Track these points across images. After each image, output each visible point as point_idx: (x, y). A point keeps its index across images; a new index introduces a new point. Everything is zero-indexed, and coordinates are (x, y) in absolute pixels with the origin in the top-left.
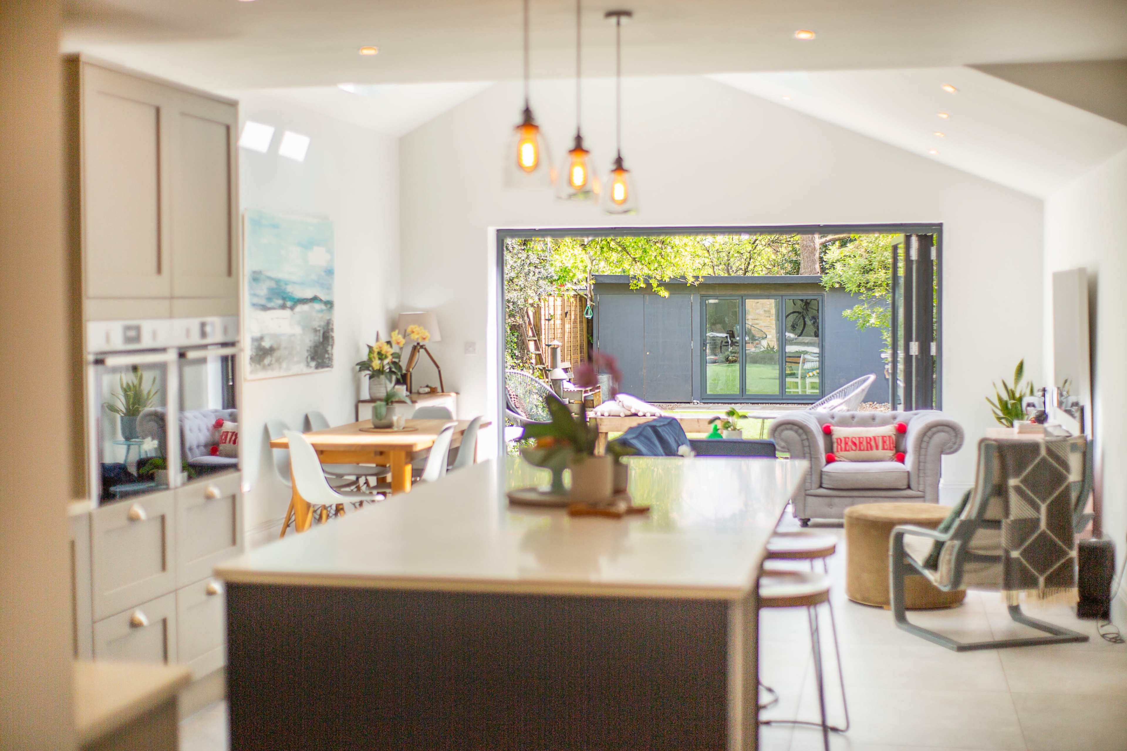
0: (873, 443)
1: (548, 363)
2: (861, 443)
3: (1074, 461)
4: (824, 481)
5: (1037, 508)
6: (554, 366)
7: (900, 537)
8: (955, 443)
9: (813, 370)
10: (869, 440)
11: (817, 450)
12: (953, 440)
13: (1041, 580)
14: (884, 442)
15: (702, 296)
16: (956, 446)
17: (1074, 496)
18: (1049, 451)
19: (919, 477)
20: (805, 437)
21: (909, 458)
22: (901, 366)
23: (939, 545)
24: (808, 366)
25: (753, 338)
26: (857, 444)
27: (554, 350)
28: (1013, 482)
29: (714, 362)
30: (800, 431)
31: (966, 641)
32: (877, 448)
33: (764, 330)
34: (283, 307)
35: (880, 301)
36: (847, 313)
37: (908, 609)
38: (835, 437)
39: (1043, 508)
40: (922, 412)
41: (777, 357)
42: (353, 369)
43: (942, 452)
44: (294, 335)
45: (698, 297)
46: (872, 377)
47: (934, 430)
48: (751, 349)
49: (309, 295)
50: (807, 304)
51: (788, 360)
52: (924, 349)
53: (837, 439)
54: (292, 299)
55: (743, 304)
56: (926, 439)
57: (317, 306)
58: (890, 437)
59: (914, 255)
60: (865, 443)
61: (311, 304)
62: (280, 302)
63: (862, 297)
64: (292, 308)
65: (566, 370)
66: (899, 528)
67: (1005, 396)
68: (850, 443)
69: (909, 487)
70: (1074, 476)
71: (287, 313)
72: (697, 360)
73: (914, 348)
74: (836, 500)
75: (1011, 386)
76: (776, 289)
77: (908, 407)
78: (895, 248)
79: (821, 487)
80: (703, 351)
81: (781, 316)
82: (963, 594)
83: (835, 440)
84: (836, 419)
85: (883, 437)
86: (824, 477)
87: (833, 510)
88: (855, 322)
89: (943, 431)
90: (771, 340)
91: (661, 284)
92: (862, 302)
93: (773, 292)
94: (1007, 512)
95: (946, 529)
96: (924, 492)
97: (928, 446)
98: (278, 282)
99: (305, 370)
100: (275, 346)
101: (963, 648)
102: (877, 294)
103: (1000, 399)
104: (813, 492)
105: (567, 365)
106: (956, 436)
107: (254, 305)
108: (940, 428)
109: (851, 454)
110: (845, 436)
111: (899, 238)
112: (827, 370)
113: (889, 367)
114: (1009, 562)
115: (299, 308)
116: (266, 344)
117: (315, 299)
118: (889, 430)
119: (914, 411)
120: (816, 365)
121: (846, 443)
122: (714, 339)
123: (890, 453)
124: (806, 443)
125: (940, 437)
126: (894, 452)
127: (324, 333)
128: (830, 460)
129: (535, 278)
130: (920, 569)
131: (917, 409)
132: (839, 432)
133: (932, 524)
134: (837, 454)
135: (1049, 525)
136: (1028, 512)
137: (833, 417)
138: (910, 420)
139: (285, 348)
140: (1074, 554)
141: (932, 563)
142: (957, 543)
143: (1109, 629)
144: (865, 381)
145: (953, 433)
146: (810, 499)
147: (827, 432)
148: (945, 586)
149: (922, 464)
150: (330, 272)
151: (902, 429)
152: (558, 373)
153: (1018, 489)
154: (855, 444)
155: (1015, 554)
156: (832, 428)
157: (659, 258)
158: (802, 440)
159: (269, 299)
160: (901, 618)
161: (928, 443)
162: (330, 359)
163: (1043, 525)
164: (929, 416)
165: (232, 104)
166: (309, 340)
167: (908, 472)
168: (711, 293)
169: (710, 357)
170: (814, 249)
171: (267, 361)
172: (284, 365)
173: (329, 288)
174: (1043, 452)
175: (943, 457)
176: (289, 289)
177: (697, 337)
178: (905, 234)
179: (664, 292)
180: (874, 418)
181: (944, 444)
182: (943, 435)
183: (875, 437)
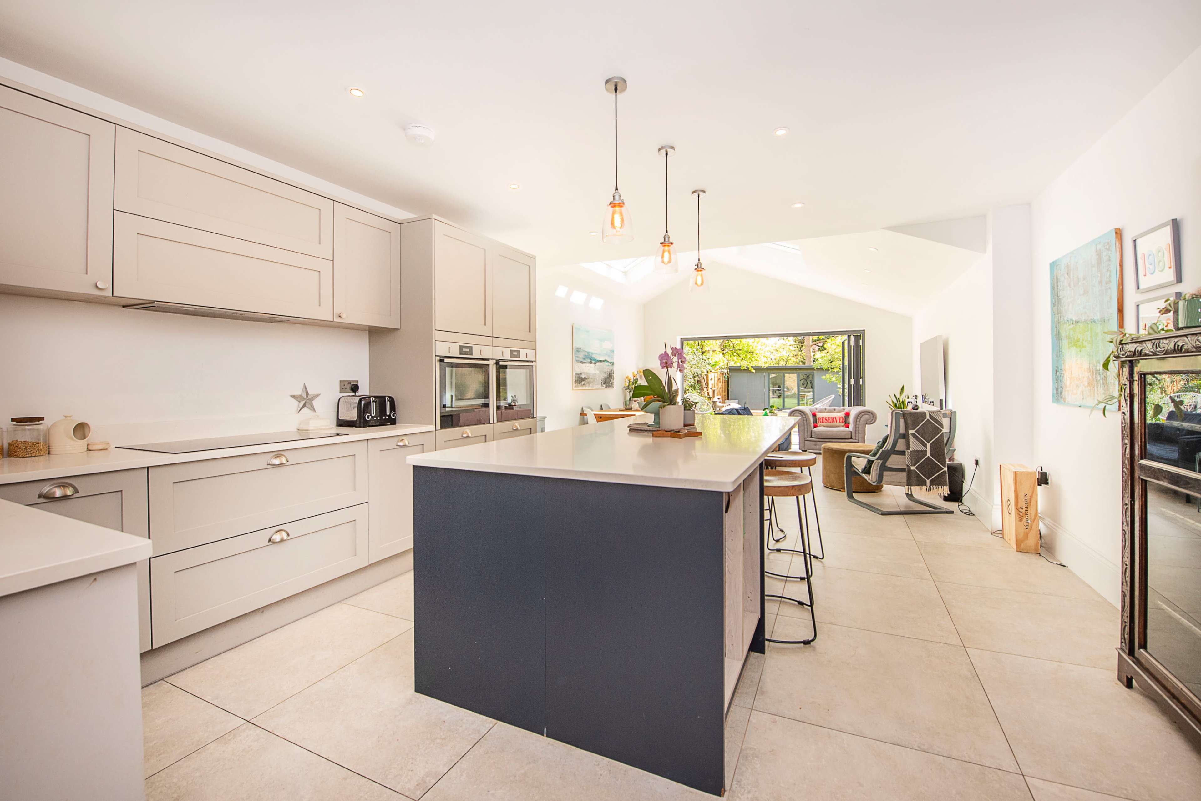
0: (835, 420)
1: (711, 395)
2: (829, 420)
3: (945, 422)
4: (813, 435)
5: (925, 446)
6: (714, 397)
7: (849, 458)
8: (873, 420)
9: (810, 399)
10: (833, 419)
11: (810, 422)
12: (872, 418)
13: (928, 482)
14: (839, 419)
15: (768, 373)
16: (873, 421)
17: (945, 440)
18: (930, 416)
19: (856, 434)
20: (804, 416)
21: (851, 426)
22: (846, 391)
23: (870, 462)
24: (808, 398)
25: (788, 389)
26: (827, 420)
27: (714, 391)
28: (911, 432)
29: (773, 398)
30: (802, 414)
31: (885, 510)
32: (836, 422)
33: (793, 387)
34: (591, 363)
35: (837, 373)
36: (824, 377)
37: (854, 492)
38: (817, 417)
39: (928, 445)
40: (856, 407)
41: (797, 395)
42: (623, 389)
43: (866, 424)
44: (595, 374)
45: (767, 373)
46: (833, 396)
47: (863, 414)
48: (787, 393)
49: (603, 359)
50: (808, 375)
51: (801, 397)
52: (857, 382)
54: (595, 360)
55: (784, 376)
56: (859, 418)
57: (606, 364)
58: (842, 417)
59: (852, 343)
60: (831, 420)
61: (603, 363)
62: (590, 361)
63: (830, 371)
64: (595, 364)
65: (719, 399)
66: (848, 454)
67: (895, 401)
68: (824, 420)
69: (851, 438)
70: (946, 430)
71: (593, 365)
72: (767, 396)
73: (852, 382)
74: (818, 443)
75: (898, 396)
77: (850, 405)
78: (843, 343)
79: (811, 437)
80: (769, 392)
81: (799, 381)
82: (882, 486)
83: (817, 418)
84: (818, 410)
85: (839, 417)
86: (813, 433)
87: (817, 447)
88: (826, 380)
89: (867, 414)
90: (795, 390)
91: (752, 367)
92: (829, 373)
93: (795, 371)
94: (908, 447)
95: (874, 455)
96: (858, 440)
97: (860, 421)
98: (588, 353)
99: (601, 388)
100: (587, 377)
101: (884, 514)
102: (836, 370)
103: (893, 402)
104: (807, 439)
105: (719, 397)
106: (873, 417)
107: (577, 361)
108: (865, 413)
109: (825, 424)
110: (822, 416)
111: (845, 337)
112: (815, 399)
113: (841, 390)
114: (909, 472)
115: (598, 364)
116: (583, 376)
117: (605, 361)
118: (842, 414)
119: (853, 407)
121: (822, 420)
122: (773, 390)
123: (843, 424)
124: (805, 419)
125: (865, 417)
126: (844, 423)
127: (609, 374)
128: (815, 427)
129: (705, 364)
130: (861, 474)
131: (854, 406)
132: (819, 415)
133: (867, 452)
134: (819, 424)
135: (931, 454)
136: (920, 447)
137: (817, 409)
138: (851, 411)
139: (592, 378)
140: (946, 469)
141: (867, 471)
142: (880, 462)
143: (962, 508)
144: (831, 397)
145: (872, 416)
146: (806, 442)
147: (814, 415)
148: (874, 482)
149: (857, 428)
150: (613, 351)
151: (847, 415)
152: (715, 399)
153: (913, 435)
154: (826, 420)
155: (913, 468)
156: (816, 413)
157: (751, 358)
158: (803, 418)
159: (584, 359)
160: (850, 497)
161: (860, 419)
162: (613, 384)
163: (928, 454)
164: (860, 409)
165: (534, 258)
166: (603, 376)
167: (851, 432)
168: (772, 372)
169: (771, 396)
170: (811, 357)
171: (583, 383)
172: (591, 385)
173: (612, 357)
174: (928, 417)
175: (867, 425)
176: (594, 356)
177: (767, 388)
178: (848, 336)
179: (754, 371)
180: (835, 410)
181: (867, 420)
182: (867, 416)
183: (835, 417)
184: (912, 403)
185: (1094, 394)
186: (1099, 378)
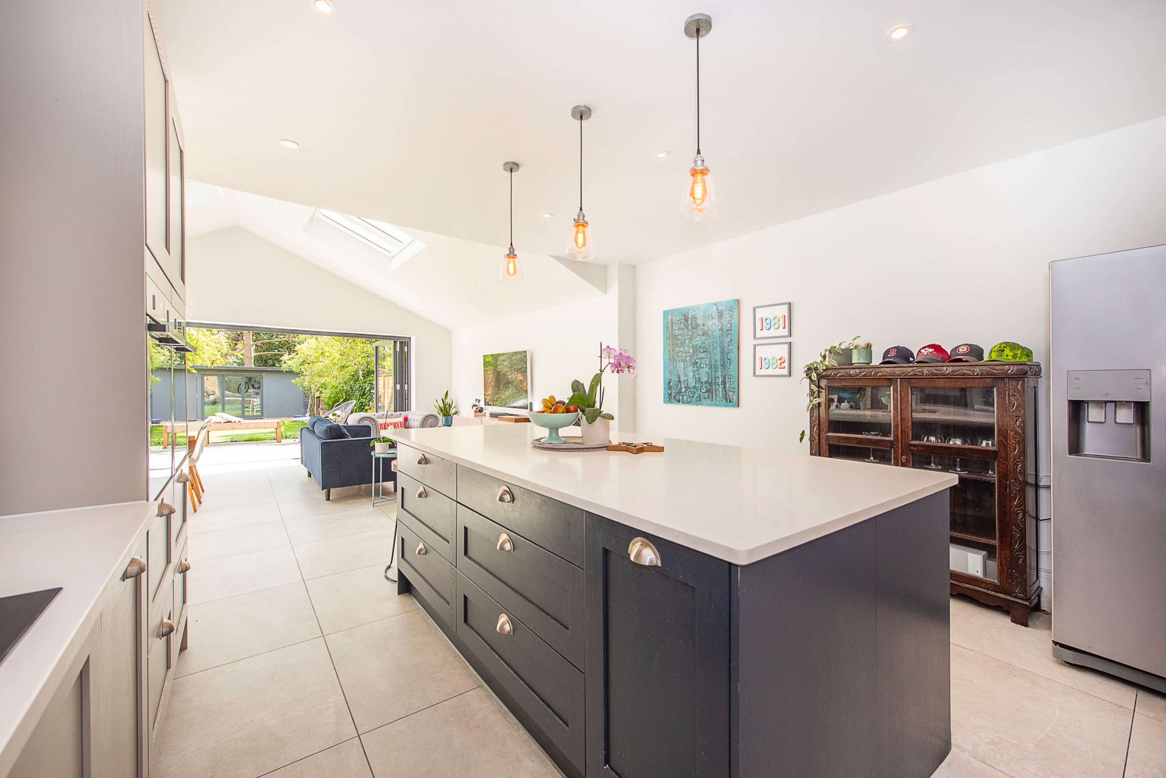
0: (396, 425)
2: (390, 425)
9: (258, 405)
10: (394, 424)
12: (436, 421)
14: (401, 424)
15: (202, 374)
16: (437, 424)
30: (372, 421)
32: (398, 427)
38: (378, 423)
41: (240, 401)
45: (200, 375)
46: (354, 402)
47: (428, 418)
50: (250, 379)
51: (246, 401)
52: (402, 387)
53: (380, 424)
56: (425, 421)
58: (402, 422)
60: (392, 425)
72: (199, 402)
76: (239, 372)
85: (400, 422)
88: (297, 385)
89: (432, 418)
97: (426, 425)
108: (430, 417)
110: (383, 422)
111: (392, 342)
112: (264, 405)
118: (401, 419)
119: (408, 412)
120: (260, 403)
121: (385, 426)
125: (430, 421)
132: (380, 421)
138: (408, 415)
144: (351, 403)
145: (435, 419)
151: (406, 419)
154: (387, 426)
161: (426, 423)
170: (252, 358)
178: (394, 341)
179: (196, 372)
180: (392, 415)
181: (432, 423)
182: (432, 419)
183: (397, 423)
184: (477, 406)
185: (712, 397)
186: (718, 387)
